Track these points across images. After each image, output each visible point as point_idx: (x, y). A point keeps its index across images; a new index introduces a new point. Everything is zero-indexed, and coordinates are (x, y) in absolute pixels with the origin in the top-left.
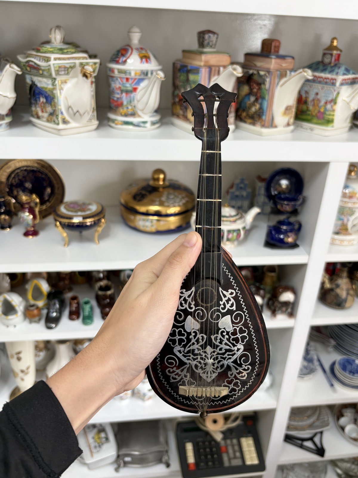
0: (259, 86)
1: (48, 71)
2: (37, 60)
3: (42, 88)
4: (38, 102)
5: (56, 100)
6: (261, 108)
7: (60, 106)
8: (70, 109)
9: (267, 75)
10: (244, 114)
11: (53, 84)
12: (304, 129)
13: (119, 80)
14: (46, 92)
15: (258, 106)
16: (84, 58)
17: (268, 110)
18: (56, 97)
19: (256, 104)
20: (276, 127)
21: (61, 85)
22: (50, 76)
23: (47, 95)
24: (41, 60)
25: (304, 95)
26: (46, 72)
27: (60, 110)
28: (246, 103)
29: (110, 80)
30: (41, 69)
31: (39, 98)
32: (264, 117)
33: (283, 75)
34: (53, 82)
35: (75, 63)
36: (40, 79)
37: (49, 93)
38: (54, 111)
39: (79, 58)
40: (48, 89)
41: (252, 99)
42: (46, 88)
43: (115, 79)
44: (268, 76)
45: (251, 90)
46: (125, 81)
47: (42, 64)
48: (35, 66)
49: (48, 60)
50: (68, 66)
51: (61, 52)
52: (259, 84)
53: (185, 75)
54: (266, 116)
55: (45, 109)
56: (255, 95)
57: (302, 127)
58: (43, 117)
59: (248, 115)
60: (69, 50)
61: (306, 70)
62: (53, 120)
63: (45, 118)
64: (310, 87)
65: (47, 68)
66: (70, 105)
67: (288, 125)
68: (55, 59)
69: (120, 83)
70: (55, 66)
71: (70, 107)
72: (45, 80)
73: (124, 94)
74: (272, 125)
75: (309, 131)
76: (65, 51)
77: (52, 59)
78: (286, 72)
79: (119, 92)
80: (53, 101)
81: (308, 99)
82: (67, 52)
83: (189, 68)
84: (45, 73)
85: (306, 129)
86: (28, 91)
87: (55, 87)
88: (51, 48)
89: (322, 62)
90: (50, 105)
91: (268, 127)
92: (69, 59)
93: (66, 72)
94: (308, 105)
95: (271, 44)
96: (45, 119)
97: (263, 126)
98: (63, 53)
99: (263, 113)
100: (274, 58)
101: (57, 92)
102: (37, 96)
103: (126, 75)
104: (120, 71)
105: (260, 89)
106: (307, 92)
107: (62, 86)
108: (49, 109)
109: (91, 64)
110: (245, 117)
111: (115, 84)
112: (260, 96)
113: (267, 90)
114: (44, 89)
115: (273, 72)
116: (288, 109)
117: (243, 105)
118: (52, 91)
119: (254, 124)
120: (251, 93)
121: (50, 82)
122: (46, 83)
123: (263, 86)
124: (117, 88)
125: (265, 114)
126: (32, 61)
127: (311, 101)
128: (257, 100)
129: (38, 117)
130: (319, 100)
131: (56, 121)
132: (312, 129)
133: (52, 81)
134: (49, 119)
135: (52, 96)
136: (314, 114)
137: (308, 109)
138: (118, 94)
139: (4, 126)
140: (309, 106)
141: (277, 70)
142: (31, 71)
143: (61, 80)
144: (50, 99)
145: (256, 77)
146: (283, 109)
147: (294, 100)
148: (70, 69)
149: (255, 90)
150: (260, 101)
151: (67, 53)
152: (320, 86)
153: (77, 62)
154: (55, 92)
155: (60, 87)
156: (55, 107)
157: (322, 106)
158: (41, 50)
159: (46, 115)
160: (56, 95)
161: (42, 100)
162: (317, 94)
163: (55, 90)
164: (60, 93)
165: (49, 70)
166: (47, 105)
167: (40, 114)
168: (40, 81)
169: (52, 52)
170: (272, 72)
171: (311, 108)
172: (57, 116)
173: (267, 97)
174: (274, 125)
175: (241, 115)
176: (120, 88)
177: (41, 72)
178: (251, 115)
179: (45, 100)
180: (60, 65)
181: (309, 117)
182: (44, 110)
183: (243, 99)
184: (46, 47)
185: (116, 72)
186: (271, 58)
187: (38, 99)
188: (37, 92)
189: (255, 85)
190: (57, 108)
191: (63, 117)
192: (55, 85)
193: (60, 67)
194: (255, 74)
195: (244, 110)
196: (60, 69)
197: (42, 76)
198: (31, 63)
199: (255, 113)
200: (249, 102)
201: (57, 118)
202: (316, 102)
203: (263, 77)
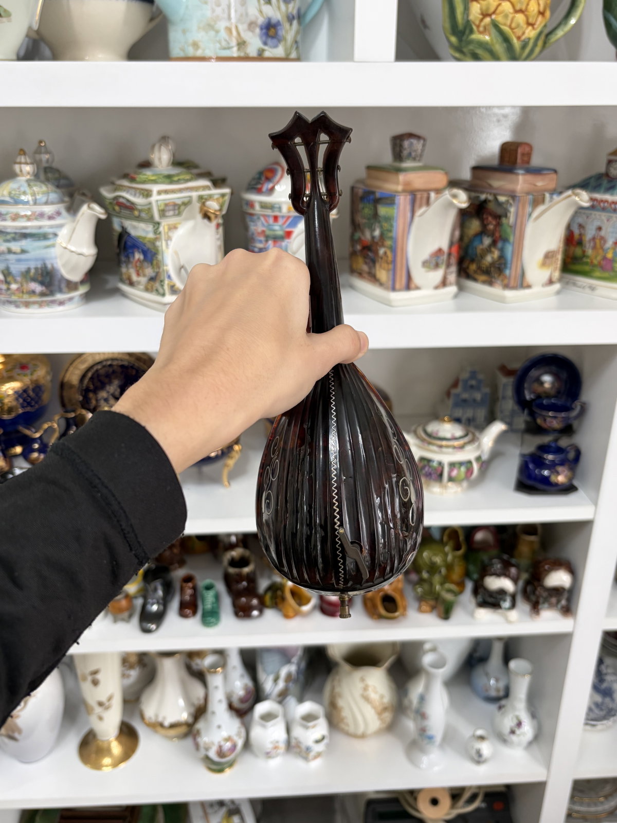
0: (498, 220)
1: (147, 212)
2: (131, 194)
3: (139, 237)
4: (131, 259)
5: (160, 257)
6: (502, 257)
7: (167, 266)
8: (183, 270)
9: (511, 201)
10: (473, 267)
11: (156, 232)
12: (579, 287)
13: (262, 219)
14: (144, 245)
15: (496, 254)
16: (205, 188)
17: (515, 260)
18: (161, 252)
19: (493, 249)
20: (529, 287)
21: (167, 233)
22: (150, 220)
23: (145, 248)
24: (138, 195)
25: (576, 232)
26: (144, 213)
27: (167, 272)
28: (476, 249)
29: (248, 219)
30: (137, 209)
31: (133, 253)
32: (507, 272)
33: (538, 200)
34: (156, 228)
35: (190, 197)
36: (135, 223)
37: (149, 245)
38: (157, 274)
39: (196, 189)
40: (147, 239)
41: (487, 241)
42: (145, 238)
43: (255, 217)
44: (513, 203)
45: (484, 226)
46: (271, 220)
47: (138, 200)
48: (128, 204)
49: (147, 194)
50: (179, 202)
51: (168, 180)
52: (498, 217)
53: (371, 206)
54: (511, 269)
55: (143, 271)
56: (492, 234)
57: (574, 284)
58: (139, 283)
59: (479, 268)
60: (181, 177)
61: (578, 191)
62: (154, 288)
63: (142, 285)
64: (588, 217)
65: (146, 208)
66: (182, 264)
67: (551, 282)
68: (159, 193)
69: (263, 225)
70: (159, 204)
71: (182, 267)
72: (142, 225)
73: (270, 243)
74: (522, 284)
75: (588, 290)
76: (176, 179)
77: (155, 193)
78: (544, 195)
79: (262, 238)
80: (154, 258)
81: (583, 238)
82: (179, 180)
83: (378, 195)
84: (143, 215)
85: (584, 287)
86: (116, 243)
87: (158, 236)
88: (153, 175)
89: (607, 175)
90: (150, 265)
91: (514, 288)
92: (181, 190)
93: (177, 212)
94: (585, 247)
95: (516, 151)
96: (142, 287)
97: (506, 286)
98: (172, 182)
99: (505, 264)
100: (522, 174)
101: (162, 244)
102: (130, 251)
103: (273, 212)
104: (263, 205)
105: (499, 224)
106: (581, 226)
107: (170, 234)
108: (149, 271)
109: (216, 197)
110: (475, 272)
111: (256, 225)
112: (500, 236)
113: (511, 227)
114: (141, 240)
115: (521, 196)
116: (548, 256)
117: (470, 251)
118: (153, 242)
119: (490, 283)
120: (483, 232)
121: (150, 228)
122: (144, 230)
123: (504, 220)
124: (259, 234)
125: (509, 265)
126: (123, 197)
127: (590, 241)
128: (494, 243)
129: (131, 284)
130: (603, 240)
131: (161, 290)
132: (592, 288)
133: (154, 227)
134: (149, 287)
135: (153, 251)
136: (595, 262)
137: (584, 255)
138: (261, 242)
139: (76, 299)
140: (587, 250)
141: (528, 193)
142: (121, 212)
143: (169, 225)
144: (151, 255)
145: (491, 206)
146: (540, 256)
147: (560, 241)
148: (182, 207)
149: (491, 227)
150: (500, 245)
151: (178, 182)
152: (604, 216)
153: (195, 194)
154: (158, 244)
155: (166, 236)
156: (159, 267)
157: (609, 248)
158: (138, 179)
159: (143, 280)
160: (160, 249)
161: (138, 256)
162: (600, 229)
163: (159, 242)
164: (167, 245)
165: (149, 210)
166: (146, 264)
167: (135, 278)
168: (135, 228)
169: (155, 182)
170: (519, 197)
171: (590, 252)
172: (161, 281)
173: (511, 239)
174: (525, 284)
175: (468, 268)
176: (263, 232)
177: (136, 213)
178: (485, 269)
179: (142, 257)
180: (167, 202)
181: (587, 268)
182: (140, 271)
183: (471, 241)
184: (145, 175)
185: (257, 207)
186: (517, 174)
187: (131, 256)
188: (129, 243)
189: (490, 219)
190: (161, 270)
191: (172, 284)
192: (158, 232)
193: (166, 205)
194: (490, 201)
195: (472, 261)
196: (167, 208)
197: (138, 219)
198: (121, 200)
199: (492, 264)
200: (481, 247)
201: (162, 286)
202: (598, 241)
203: (505, 206)
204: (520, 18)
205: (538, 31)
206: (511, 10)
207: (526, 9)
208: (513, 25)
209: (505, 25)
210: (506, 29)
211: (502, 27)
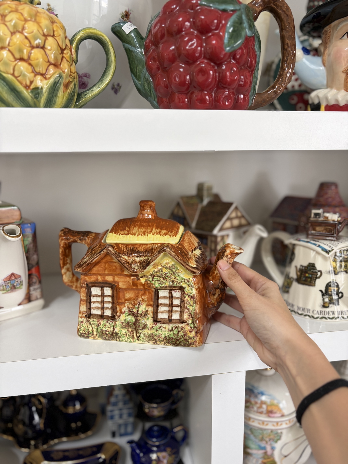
204: (23, 66)
205: (52, 80)
206: (12, 58)
207: (29, 57)
208: (16, 74)
209: (8, 73)
210: (9, 77)
211: (5, 75)
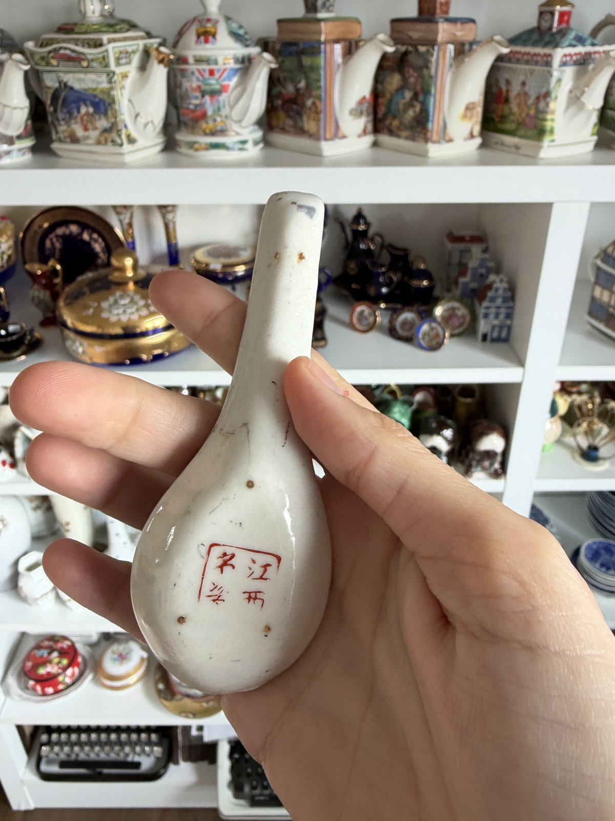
0: (419, 72)
1: (100, 61)
3: (87, 90)
4: (75, 113)
5: (116, 107)
6: (424, 111)
7: (123, 116)
8: (138, 119)
9: (431, 50)
10: (396, 123)
13: (197, 74)
14: (95, 96)
15: (418, 107)
18: (116, 102)
19: (415, 103)
21: (121, 82)
22: (104, 69)
23: (96, 100)
24: (80, 45)
26: (97, 62)
27: (124, 122)
28: (398, 103)
30: (86, 59)
31: (78, 107)
32: (430, 125)
34: (110, 77)
35: (138, 45)
36: (82, 76)
37: (101, 96)
38: (113, 124)
40: (98, 91)
42: (95, 90)
43: (189, 74)
44: (433, 53)
45: (404, 79)
46: (207, 75)
47: (88, 51)
48: (73, 55)
49: (96, 43)
50: (130, 49)
52: (419, 69)
54: (433, 121)
55: (92, 125)
56: (413, 87)
58: (86, 138)
59: (401, 123)
62: (109, 140)
63: (91, 139)
66: (137, 112)
68: (110, 41)
69: (198, 79)
70: (115, 51)
71: (138, 115)
72: (91, 77)
73: (207, 98)
74: (444, 137)
77: (106, 41)
79: (198, 94)
80: (109, 109)
84: (95, 65)
87: (112, 85)
91: (437, 142)
93: (128, 60)
95: (435, 1)
96: (92, 142)
97: (429, 140)
98: (115, 31)
99: (427, 117)
100: (442, 23)
102: (74, 105)
103: (209, 64)
104: (198, 58)
105: (421, 77)
108: (103, 123)
110: (398, 128)
111: (190, 81)
112: (422, 89)
113: (432, 77)
114: (89, 92)
115: (442, 45)
116: (469, 108)
117: (392, 108)
118: (108, 92)
119: (413, 138)
120: (404, 86)
121: (103, 78)
122: (93, 81)
123: (425, 71)
124: (194, 90)
125: (431, 118)
127: (516, 98)
128: (416, 97)
129: (76, 141)
130: (527, 95)
131: (118, 141)
133: (108, 75)
134: (102, 139)
135: (107, 101)
136: (520, 119)
138: (196, 98)
141: (449, 43)
142: (59, 65)
143: (122, 74)
144: (104, 106)
145: (412, 58)
146: (463, 107)
147: (480, 94)
149: (412, 80)
150: (421, 98)
151: (120, 31)
153: (141, 42)
154: (113, 93)
155: (121, 85)
156: (115, 118)
158: (76, 30)
159: (94, 134)
160: (115, 98)
161: (85, 109)
162: (524, 83)
164: (122, 94)
165: (103, 58)
166: (97, 117)
167: (80, 133)
168: (80, 80)
170: (439, 45)
171: (516, 109)
172: (118, 132)
173: (433, 91)
175: (391, 124)
176: (199, 87)
177: (85, 64)
179: (91, 110)
180: (121, 49)
182: (89, 126)
183: (393, 96)
185: (191, 60)
186: (437, 23)
187: (75, 110)
188: (70, 98)
189: (411, 71)
190: (117, 120)
191: (129, 134)
192: (112, 82)
193: (121, 53)
194: (411, 52)
195: (395, 117)
196: (122, 56)
197: (88, 69)
198: (62, 52)
199: (415, 118)
200: (403, 102)
201: (119, 136)
202: (522, 97)
203: (425, 56)
